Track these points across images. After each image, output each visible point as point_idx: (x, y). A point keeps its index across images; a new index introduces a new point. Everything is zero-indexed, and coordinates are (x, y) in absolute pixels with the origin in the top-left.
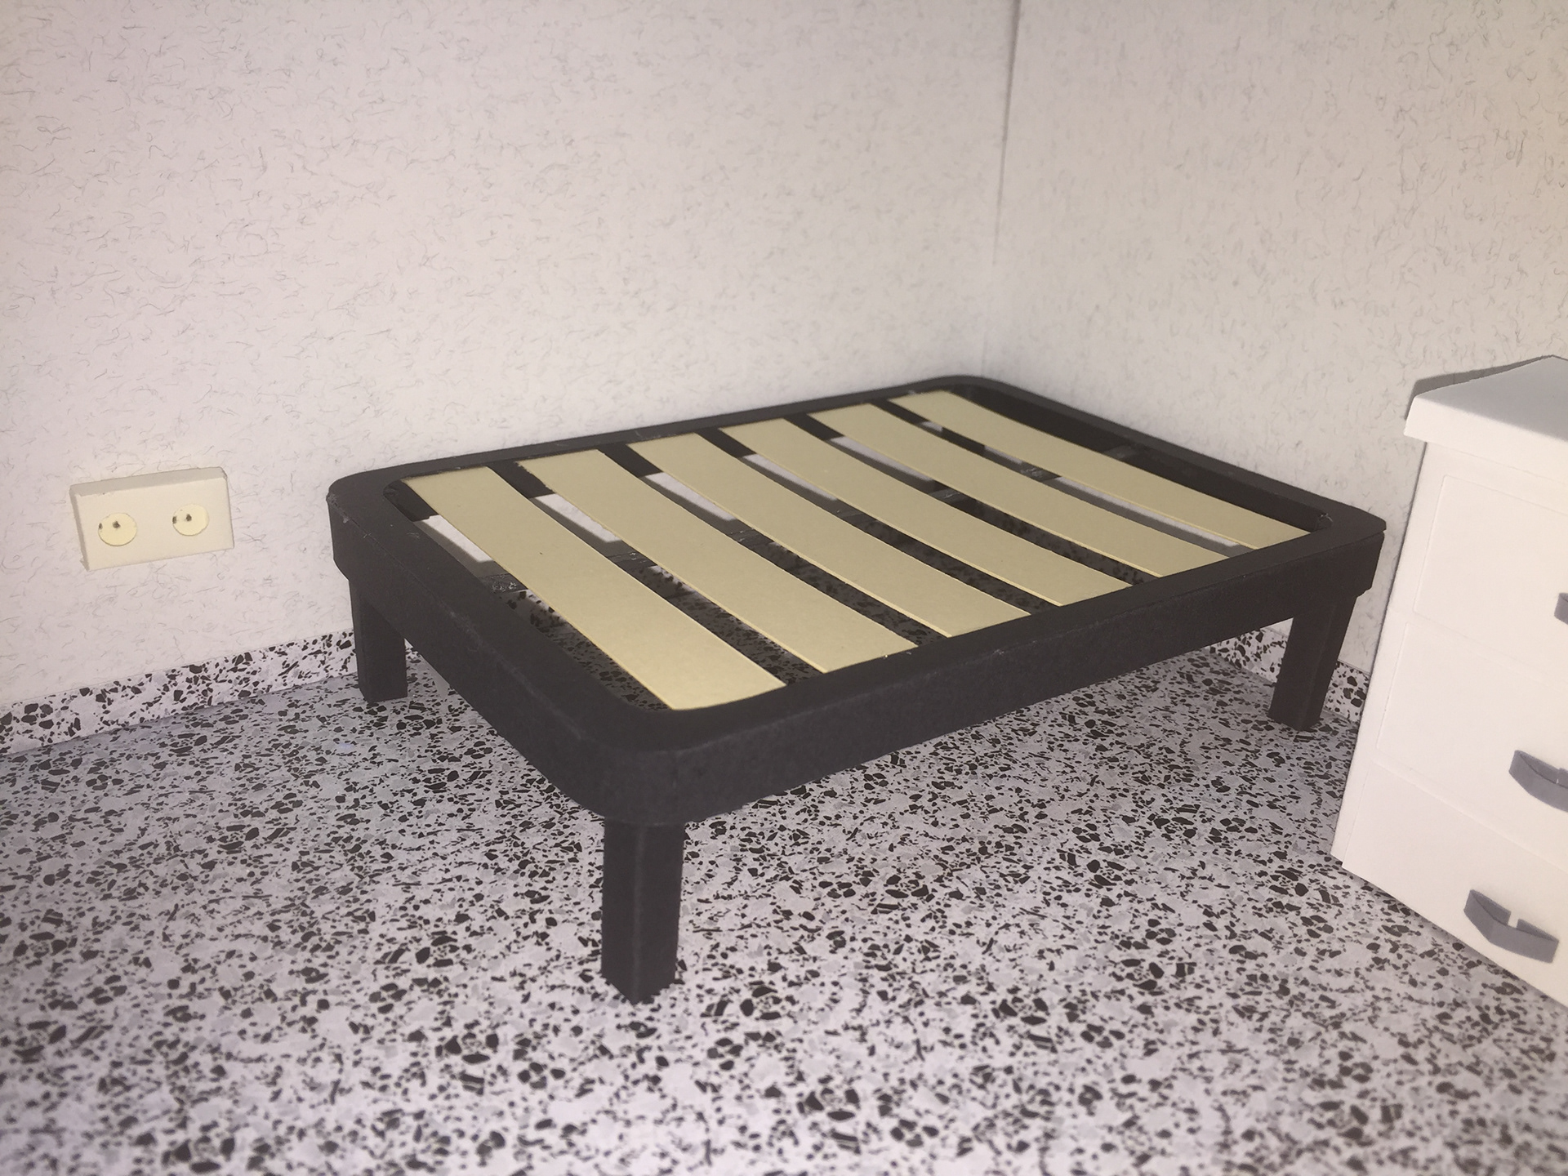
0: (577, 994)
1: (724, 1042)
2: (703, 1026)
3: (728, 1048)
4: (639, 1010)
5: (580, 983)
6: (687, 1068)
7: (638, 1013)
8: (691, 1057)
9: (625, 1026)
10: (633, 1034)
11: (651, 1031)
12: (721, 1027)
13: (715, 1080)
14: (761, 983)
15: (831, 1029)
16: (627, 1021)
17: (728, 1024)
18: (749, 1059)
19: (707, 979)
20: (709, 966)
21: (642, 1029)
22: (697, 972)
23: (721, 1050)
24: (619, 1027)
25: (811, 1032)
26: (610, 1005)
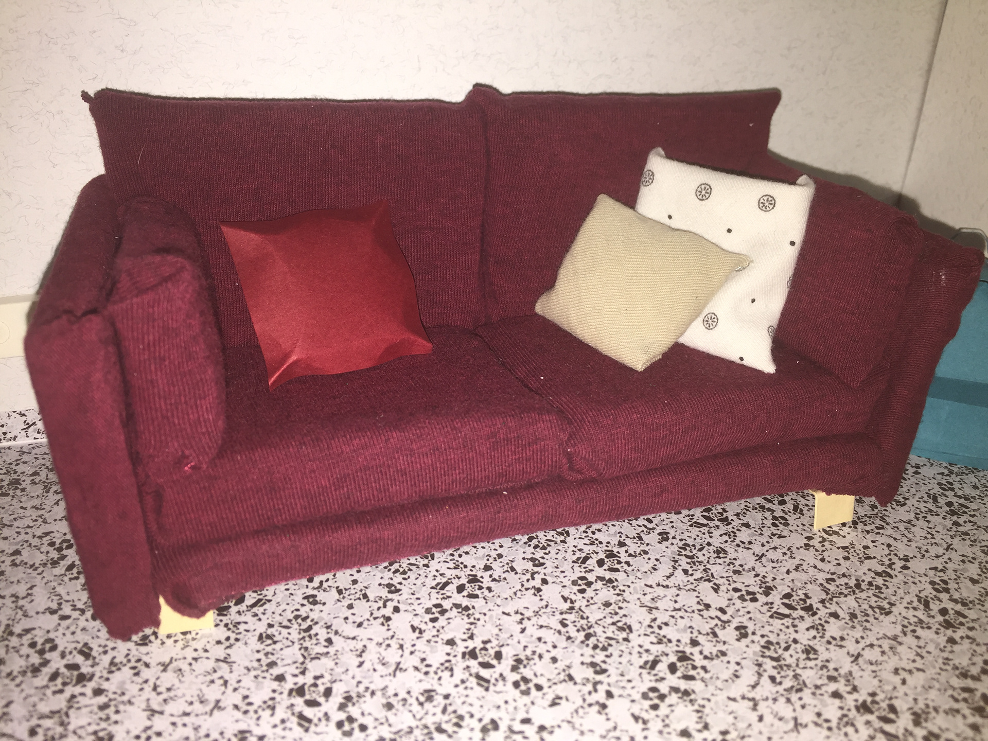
0: (557, 634)
1: (654, 690)
2: (640, 674)
3: (656, 694)
4: (597, 654)
5: (559, 627)
6: (626, 702)
7: (596, 656)
8: (629, 695)
9: (587, 664)
10: (591, 670)
11: (604, 671)
12: (653, 678)
13: (645, 715)
14: (684, 652)
15: (732, 696)
16: (588, 660)
17: (657, 677)
18: (671, 706)
19: (646, 642)
20: (648, 633)
21: (598, 668)
22: (639, 636)
23: (651, 695)
24: (582, 663)
25: (716, 695)
26: (578, 646)
